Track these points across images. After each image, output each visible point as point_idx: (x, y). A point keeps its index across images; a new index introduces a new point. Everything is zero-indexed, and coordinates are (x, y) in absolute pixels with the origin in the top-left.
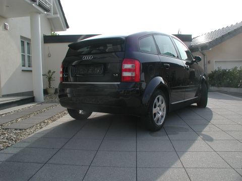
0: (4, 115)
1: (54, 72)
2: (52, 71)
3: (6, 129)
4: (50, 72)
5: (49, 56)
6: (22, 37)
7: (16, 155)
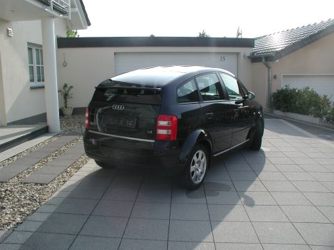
0: (16, 158)
1: (72, 87)
2: (69, 86)
3: (25, 183)
4: (65, 86)
5: (65, 65)
6: (29, 43)
7: (45, 223)
